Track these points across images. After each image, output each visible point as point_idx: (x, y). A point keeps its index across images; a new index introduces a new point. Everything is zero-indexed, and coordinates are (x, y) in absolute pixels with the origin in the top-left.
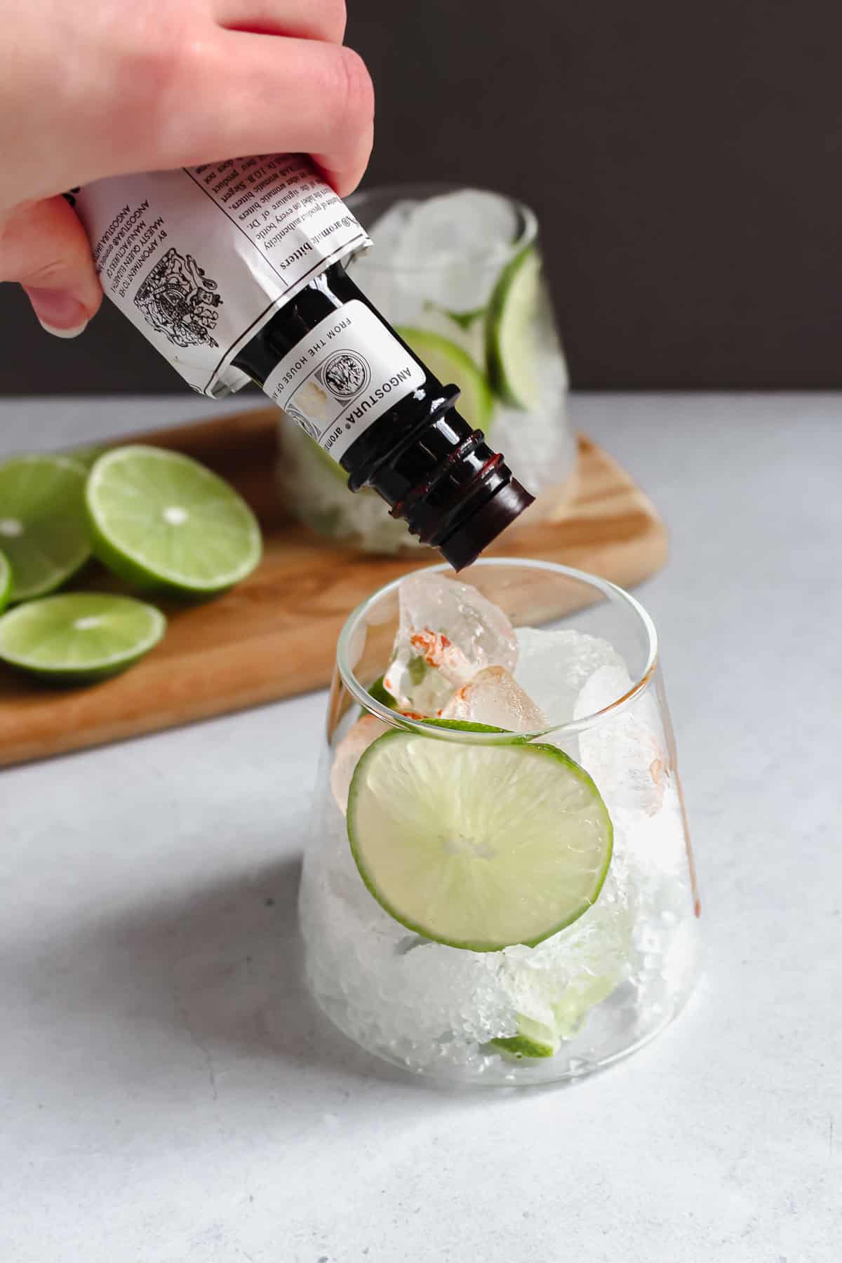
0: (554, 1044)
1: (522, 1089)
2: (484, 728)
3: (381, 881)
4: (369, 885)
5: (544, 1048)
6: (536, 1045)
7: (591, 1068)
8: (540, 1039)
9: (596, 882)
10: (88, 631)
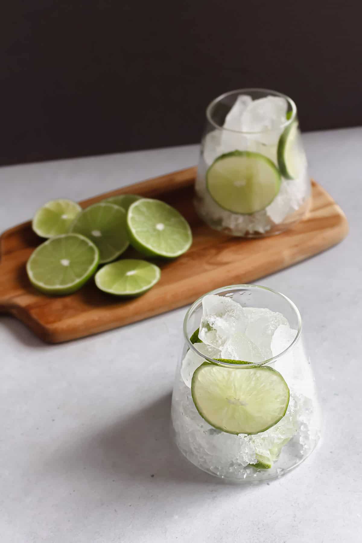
0: (271, 463)
1: (261, 482)
2: (242, 362)
3: (205, 412)
4: (201, 414)
5: (267, 466)
6: (265, 465)
7: (286, 471)
8: (266, 462)
9: (284, 409)
10: (132, 276)
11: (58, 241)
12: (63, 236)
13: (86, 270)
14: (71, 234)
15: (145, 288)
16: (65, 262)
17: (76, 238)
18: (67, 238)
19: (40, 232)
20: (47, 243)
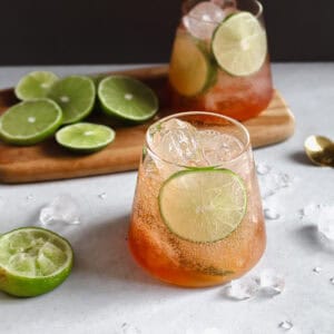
10: (89, 136)
11: (30, 104)
12: (36, 99)
13: (46, 126)
14: (44, 99)
15: (100, 144)
16: (32, 120)
17: (46, 102)
18: (39, 102)
19: (19, 95)
20: (21, 104)
